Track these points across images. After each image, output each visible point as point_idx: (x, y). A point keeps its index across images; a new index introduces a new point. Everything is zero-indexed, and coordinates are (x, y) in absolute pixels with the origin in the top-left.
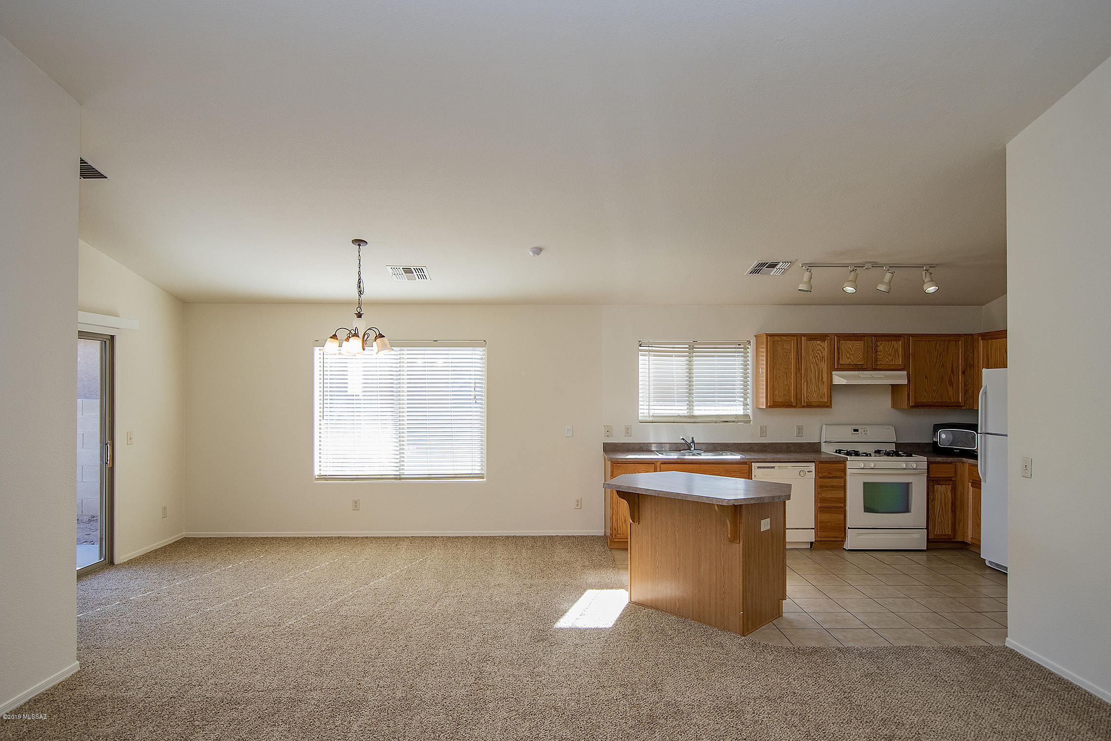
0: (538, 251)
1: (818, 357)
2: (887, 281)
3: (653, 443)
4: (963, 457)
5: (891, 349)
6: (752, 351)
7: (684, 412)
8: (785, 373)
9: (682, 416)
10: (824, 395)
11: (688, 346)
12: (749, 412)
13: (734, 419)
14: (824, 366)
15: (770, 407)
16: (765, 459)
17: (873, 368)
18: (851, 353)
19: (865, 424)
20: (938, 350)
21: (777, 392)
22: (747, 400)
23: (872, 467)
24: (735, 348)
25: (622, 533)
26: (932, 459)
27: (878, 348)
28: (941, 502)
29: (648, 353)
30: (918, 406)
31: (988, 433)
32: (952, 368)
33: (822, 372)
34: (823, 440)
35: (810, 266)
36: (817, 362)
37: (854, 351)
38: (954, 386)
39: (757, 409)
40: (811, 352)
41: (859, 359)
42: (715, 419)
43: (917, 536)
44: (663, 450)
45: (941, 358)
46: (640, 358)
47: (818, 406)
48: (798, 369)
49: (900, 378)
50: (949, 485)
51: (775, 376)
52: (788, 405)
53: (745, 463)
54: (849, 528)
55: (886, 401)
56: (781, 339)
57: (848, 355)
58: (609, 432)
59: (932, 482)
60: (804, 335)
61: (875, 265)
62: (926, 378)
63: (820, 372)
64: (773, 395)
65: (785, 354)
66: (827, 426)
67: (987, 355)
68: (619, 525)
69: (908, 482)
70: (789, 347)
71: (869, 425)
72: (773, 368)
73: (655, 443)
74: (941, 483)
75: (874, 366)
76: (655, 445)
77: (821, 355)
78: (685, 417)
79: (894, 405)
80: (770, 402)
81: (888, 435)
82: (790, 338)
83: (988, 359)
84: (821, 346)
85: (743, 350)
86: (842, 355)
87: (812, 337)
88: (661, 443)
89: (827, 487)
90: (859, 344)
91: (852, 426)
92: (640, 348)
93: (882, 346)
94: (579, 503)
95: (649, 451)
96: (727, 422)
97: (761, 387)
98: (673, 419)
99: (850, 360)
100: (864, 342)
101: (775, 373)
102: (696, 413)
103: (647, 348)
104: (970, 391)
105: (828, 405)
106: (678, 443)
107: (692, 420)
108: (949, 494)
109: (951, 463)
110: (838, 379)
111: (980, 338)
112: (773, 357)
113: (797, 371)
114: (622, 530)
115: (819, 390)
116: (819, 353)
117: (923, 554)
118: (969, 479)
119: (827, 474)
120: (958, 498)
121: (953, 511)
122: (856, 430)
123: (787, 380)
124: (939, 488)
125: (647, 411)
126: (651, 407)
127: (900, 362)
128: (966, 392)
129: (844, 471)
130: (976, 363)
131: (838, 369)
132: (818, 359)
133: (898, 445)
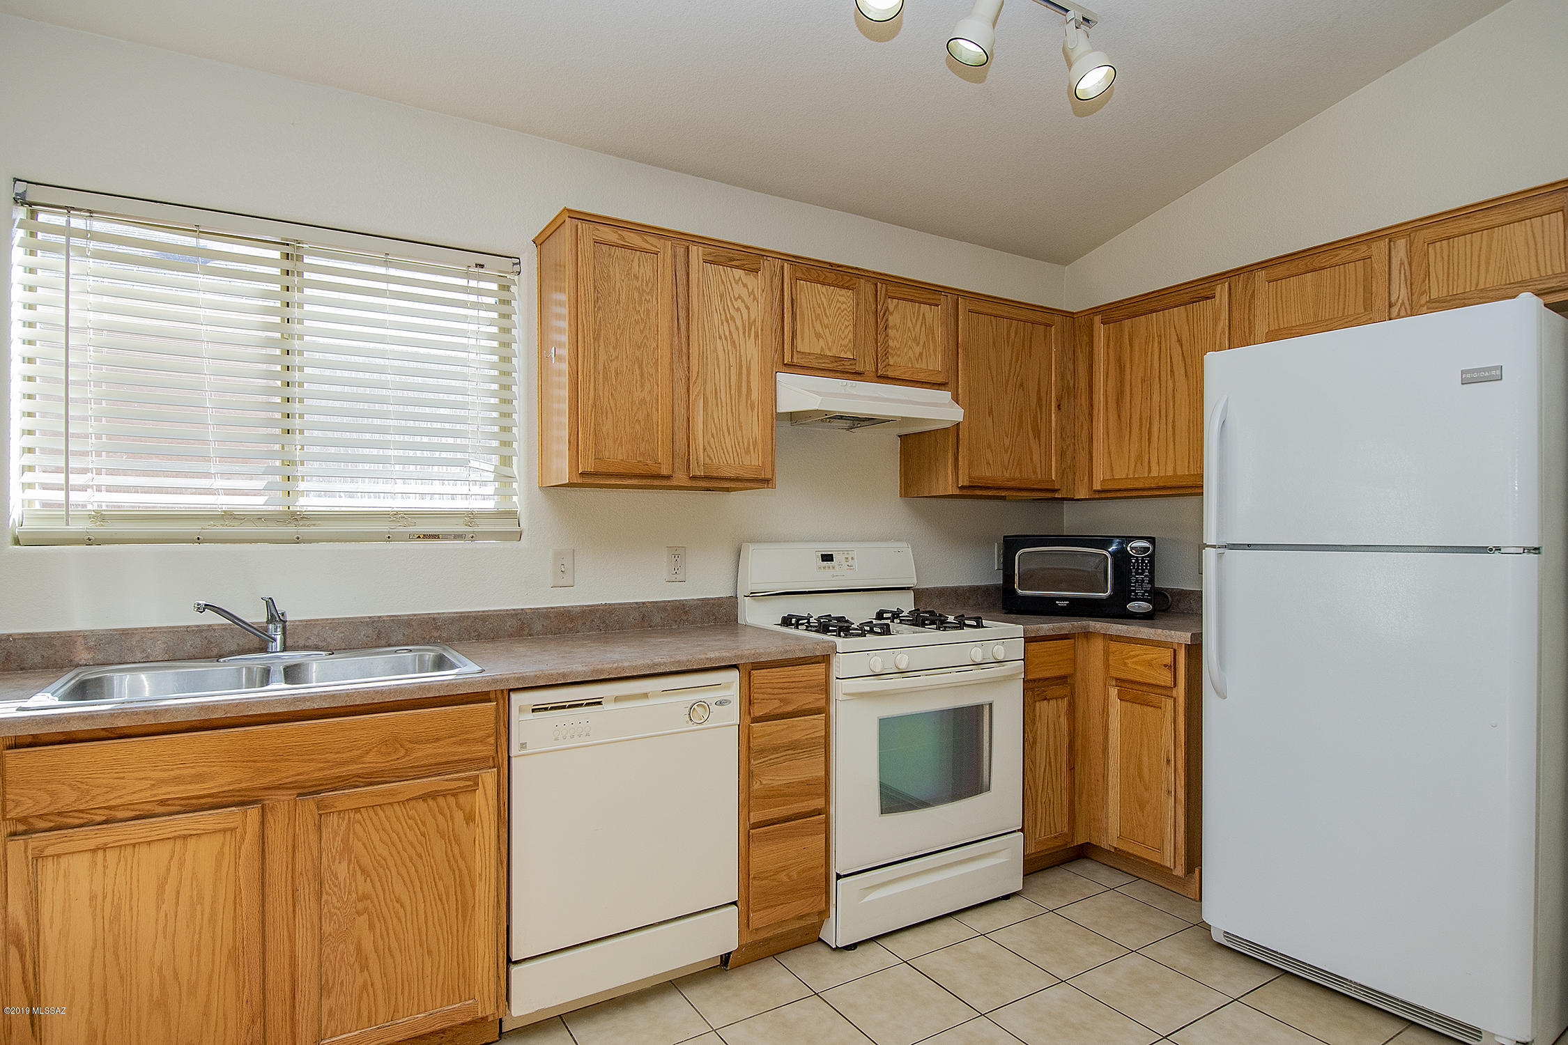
1: (739, 323)
3: (80, 633)
4: (1087, 618)
5: (918, 326)
6: (525, 295)
7: (255, 501)
8: (637, 359)
9: (241, 515)
10: (755, 443)
12: (518, 501)
13: (462, 528)
14: (754, 352)
15: (584, 482)
16: (564, 675)
17: (880, 373)
18: (826, 321)
19: (845, 540)
20: (1013, 345)
21: (608, 427)
22: (510, 466)
23: (902, 667)
24: (464, 276)
26: (1033, 629)
27: (890, 318)
29: (65, 239)
30: (976, 487)
32: (1039, 391)
33: (748, 369)
34: (744, 590)
36: (735, 336)
37: (831, 318)
38: (1043, 440)
39: (540, 486)
40: (716, 300)
41: (844, 343)
42: (383, 527)
43: (1003, 854)
44: (138, 657)
45: (1018, 366)
47: (739, 481)
48: (680, 353)
49: (937, 408)
50: (1062, 698)
51: (601, 367)
52: (644, 474)
53: (484, 699)
54: (839, 877)
56: (622, 238)
57: (818, 328)
59: (1035, 689)
60: (697, 240)
62: (990, 413)
63: (744, 369)
65: (636, 295)
67: (1119, 360)
69: (975, 703)
70: (650, 271)
71: (857, 539)
72: (596, 339)
73: (94, 633)
74: (1048, 693)
75: (877, 368)
76: (98, 640)
77: (745, 316)
78: (260, 517)
79: (907, 487)
80: (585, 462)
81: (899, 568)
82: (651, 240)
83: (1123, 372)
84: (745, 286)
85: (494, 284)
86: (803, 325)
87: (720, 252)
88: (127, 631)
89: (775, 749)
90: (843, 297)
91: (816, 547)
93: (901, 315)
95: (60, 669)
96: (435, 537)
97: (555, 406)
98: (193, 529)
99: (822, 342)
100: (858, 293)
101: (602, 357)
102: (307, 503)
104: (1069, 453)
105: (762, 477)
108: (1064, 721)
109: (1064, 637)
111: (1097, 319)
112: (596, 302)
113: (675, 359)
115: (741, 427)
116: (738, 310)
117: (1016, 903)
118: (1108, 677)
119: (777, 703)
120: (1079, 726)
121: (1072, 768)
122: (827, 558)
123: (642, 386)
124: (1046, 709)
125: (59, 496)
126: (75, 479)
127: (935, 363)
128: (1062, 454)
129: (826, 689)
130: (1083, 384)
131: (791, 367)
132: (737, 328)
133: (919, 594)
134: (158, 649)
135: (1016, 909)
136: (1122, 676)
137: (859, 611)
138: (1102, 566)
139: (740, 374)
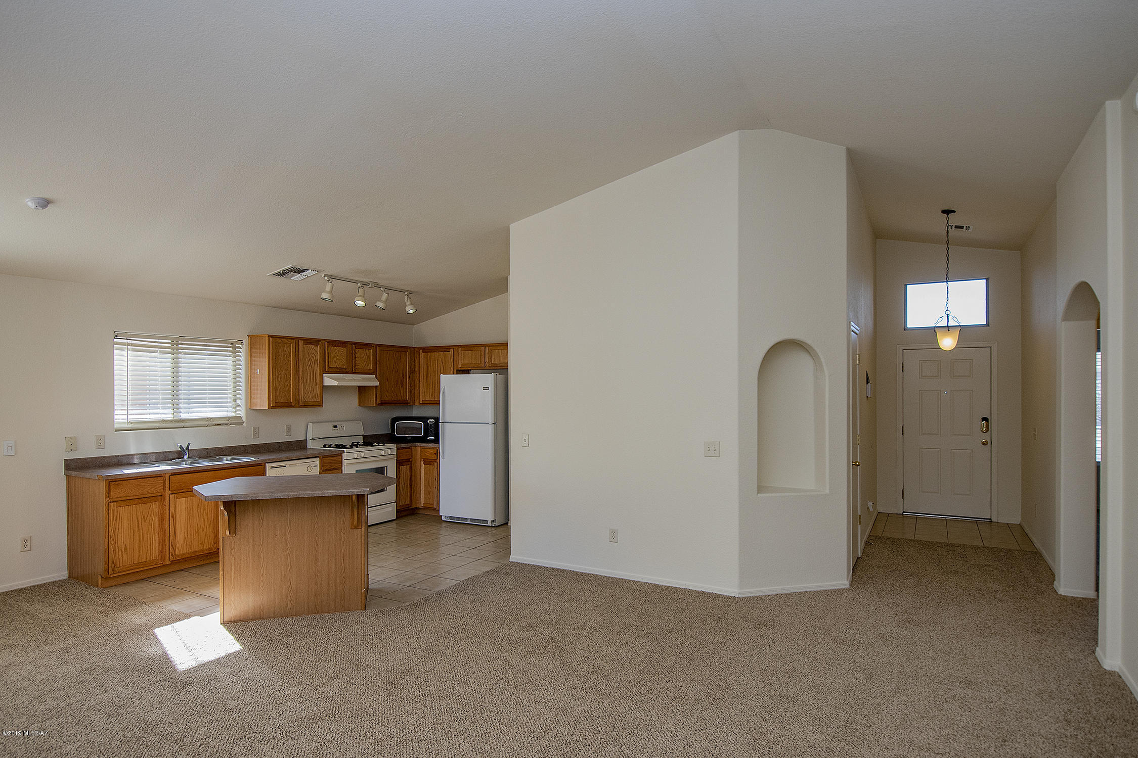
0: (45, 203)
1: (313, 360)
2: (383, 300)
3: (134, 455)
4: (416, 442)
5: (365, 356)
6: (245, 351)
7: (170, 417)
8: (286, 374)
9: (167, 421)
10: (318, 395)
11: (170, 341)
12: (242, 413)
13: (227, 422)
14: (318, 369)
15: (272, 407)
16: (278, 459)
17: (354, 371)
19: (342, 421)
20: (394, 359)
21: (278, 393)
22: (237, 402)
23: (362, 456)
24: (227, 347)
25: (121, 565)
26: (400, 446)
27: (357, 355)
28: (404, 480)
29: (126, 347)
30: (383, 403)
31: (446, 422)
32: (403, 372)
33: (316, 374)
34: (310, 436)
35: (331, 277)
36: (312, 365)
37: (339, 356)
38: (404, 388)
39: (252, 410)
40: (307, 355)
41: (343, 363)
42: (206, 423)
43: (390, 509)
44: (149, 461)
45: (397, 365)
46: (116, 352)
47: (312, 406)
48: (297, 371)
49: (371, 381)
50: (408, 465)
51: (276, 377)
52: (288, 405)
53: (260, 465)
55: (354, 400)
56: (282, 341)
57: (335, 359)
58: (72, 444)
59: (399, 463)
60: (301, 339)
61: (377, 286)
62: (387, 380)
63: (314, 374)
64: (275, 396)
65: (286, 356)
66: (314, 424)
67: (427, 364)
68: (117, 556)
69: (383, 466)
70: (289, 349)
71: (345, 421)
72: (275, 369)
73: (138, 454)
74: (404, 464)
75: (352, 370)
76: (138, 456)
77: (315, 359)
78: (171, 421)
79: (361, 403)
80: (273, 402)
81: (358, 429)
82: (290, 340)
83: (428, 368)
84: (314, 350)
85: (231, 349)
86: (331, 359)
87: (309, 341)
88: (145, 454)
90: (343, 350)
91: (331, 423)
92: (115, 340)
93: (360, 353)
94: (28, 544)
95: (131, 464)
96: (220, 425)
97: (257, 388)
98: (157, 425)
99: (337, 364)
100: (347, 349)
101: (277, 374)
102: (184, 416)
103: (125, 341)
104: (413, 392)
105: (319, 405)
106: (166, 452)
107: (180, 424)
108: (408, 472)
109: (409, 448)
110: (330, 380)
111: (421, 351)
112: (275, 359)
114: (121, 561)
115: (313, 391)
116: (313, 357)
117: (394, 522)
118: (421, 458)
119: (329, 466)
120: (413, 475)
121: (411, 485)
122: (335, 427)
123: (287, 380)
124: (403, 468)
125: (125, 417)
126: (130, 412)
127: (371, 367)
128: (411, 392)
129: (341, 462)
130: (417, 369)
131: (328, 372)
132: (312, 362)
133: (364, 437)
134: (153, 458)
135: (394, 525)
136: (425, 458)
137: (347, 442)
138: (420, 427)
139: (313, 375)
